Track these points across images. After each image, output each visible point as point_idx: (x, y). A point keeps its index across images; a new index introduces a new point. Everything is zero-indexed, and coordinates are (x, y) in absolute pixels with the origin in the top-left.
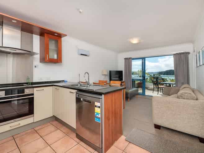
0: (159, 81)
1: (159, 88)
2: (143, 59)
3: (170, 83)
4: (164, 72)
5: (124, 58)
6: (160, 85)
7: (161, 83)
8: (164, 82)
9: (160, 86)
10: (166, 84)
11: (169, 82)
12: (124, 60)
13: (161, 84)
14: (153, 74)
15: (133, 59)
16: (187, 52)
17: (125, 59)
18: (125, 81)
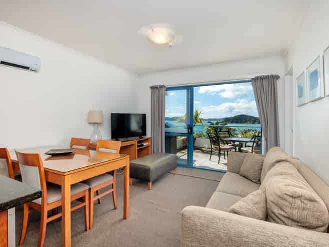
0: (222, 136)
1: (220, 150)
2: (190, 89)
3: (241, 140)
4: (232, 118)
5: (151, 86)
6: (224, 144)
7: (226, 139)
8: (230, 139)
9: (222, 146)
10: (234, 141)
11: (239, 138)
12: (150, 91)
13: (225, 142)
14: (216, 122)
15: (169, 89)
16: (274, 74)
17: (152, 88)
18: (151, 138)
